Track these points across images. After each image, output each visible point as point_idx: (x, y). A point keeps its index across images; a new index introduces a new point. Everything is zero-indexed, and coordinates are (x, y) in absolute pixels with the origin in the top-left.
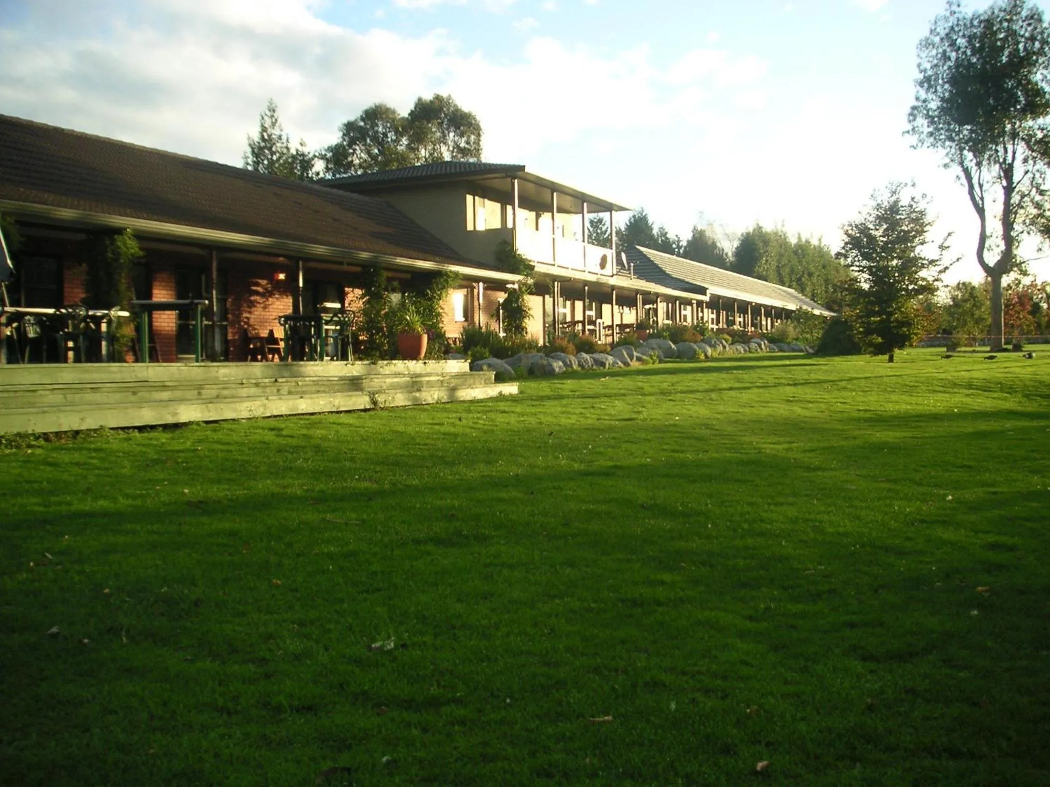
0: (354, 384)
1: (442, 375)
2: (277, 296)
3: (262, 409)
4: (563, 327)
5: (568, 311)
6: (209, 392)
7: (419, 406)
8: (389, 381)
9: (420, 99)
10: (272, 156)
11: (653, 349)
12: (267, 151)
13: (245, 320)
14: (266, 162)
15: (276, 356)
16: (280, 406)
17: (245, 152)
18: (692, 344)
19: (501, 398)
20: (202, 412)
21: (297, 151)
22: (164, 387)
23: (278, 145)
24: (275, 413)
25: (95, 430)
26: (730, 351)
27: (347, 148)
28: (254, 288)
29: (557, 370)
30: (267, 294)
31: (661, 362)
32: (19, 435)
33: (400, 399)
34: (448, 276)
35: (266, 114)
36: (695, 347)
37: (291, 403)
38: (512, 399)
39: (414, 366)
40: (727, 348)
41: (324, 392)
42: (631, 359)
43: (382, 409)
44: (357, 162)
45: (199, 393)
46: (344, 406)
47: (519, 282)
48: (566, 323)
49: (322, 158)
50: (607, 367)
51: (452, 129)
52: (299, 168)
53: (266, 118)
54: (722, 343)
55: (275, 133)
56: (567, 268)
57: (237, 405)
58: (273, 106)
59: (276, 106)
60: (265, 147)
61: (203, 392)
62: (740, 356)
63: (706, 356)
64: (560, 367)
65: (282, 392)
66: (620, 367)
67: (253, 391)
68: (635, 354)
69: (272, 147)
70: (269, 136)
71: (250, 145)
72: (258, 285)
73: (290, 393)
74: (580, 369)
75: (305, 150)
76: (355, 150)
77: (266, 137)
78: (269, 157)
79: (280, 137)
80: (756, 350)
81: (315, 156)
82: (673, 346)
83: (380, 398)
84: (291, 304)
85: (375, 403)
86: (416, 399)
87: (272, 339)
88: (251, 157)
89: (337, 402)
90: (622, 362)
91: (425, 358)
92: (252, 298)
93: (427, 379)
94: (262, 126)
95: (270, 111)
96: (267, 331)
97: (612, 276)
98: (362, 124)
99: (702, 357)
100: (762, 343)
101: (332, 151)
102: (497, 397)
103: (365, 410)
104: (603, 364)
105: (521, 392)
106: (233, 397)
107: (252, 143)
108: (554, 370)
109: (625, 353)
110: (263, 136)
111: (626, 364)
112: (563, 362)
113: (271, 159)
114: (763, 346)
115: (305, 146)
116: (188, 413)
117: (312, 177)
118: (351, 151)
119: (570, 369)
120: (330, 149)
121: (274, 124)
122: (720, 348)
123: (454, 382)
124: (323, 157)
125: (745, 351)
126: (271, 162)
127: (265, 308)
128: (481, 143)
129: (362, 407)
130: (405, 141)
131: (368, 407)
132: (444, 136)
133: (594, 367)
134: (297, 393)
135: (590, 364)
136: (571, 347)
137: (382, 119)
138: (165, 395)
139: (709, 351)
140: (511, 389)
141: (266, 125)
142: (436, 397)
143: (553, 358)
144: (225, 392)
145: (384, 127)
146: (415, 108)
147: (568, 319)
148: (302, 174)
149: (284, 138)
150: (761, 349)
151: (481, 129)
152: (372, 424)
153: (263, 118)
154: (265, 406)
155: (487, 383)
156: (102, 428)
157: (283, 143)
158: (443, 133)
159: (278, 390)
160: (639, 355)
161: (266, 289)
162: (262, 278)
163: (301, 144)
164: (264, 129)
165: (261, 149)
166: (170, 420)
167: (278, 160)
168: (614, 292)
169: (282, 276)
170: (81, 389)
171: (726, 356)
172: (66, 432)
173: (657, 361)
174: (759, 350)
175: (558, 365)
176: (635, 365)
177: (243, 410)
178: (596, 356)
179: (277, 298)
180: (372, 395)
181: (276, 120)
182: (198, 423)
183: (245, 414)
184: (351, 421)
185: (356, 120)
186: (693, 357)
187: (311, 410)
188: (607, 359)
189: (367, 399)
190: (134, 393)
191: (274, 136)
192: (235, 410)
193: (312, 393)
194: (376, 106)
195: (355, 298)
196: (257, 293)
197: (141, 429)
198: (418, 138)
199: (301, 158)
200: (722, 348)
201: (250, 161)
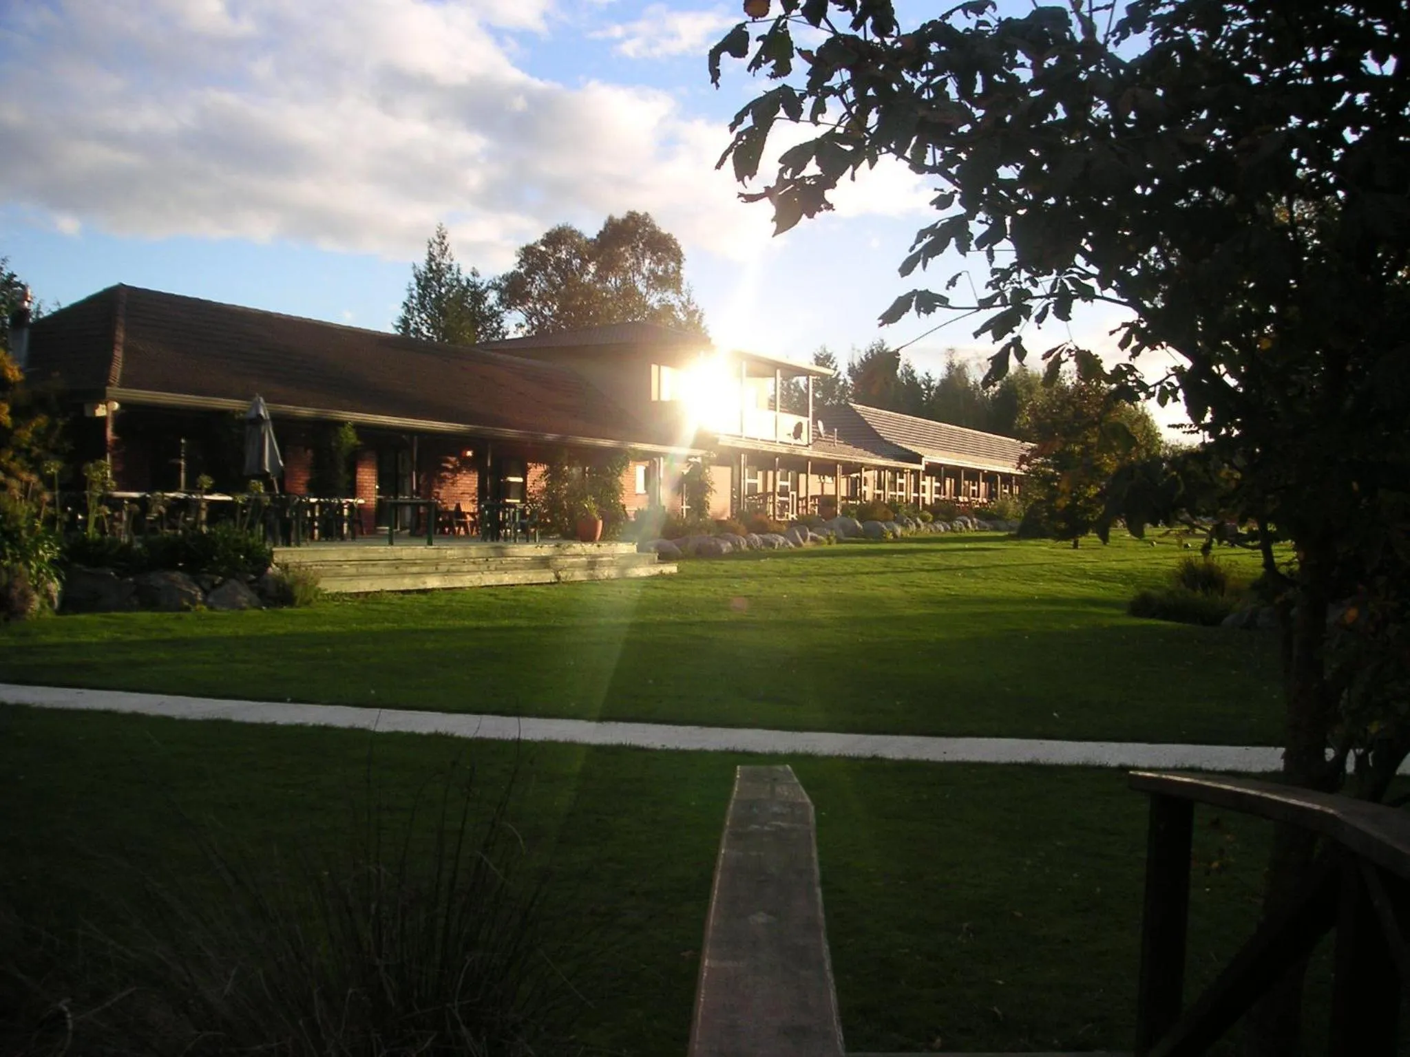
0: (544, 563)
1: (613, 556)
2: (464, 472)
3: (479, 581)
4: (754, 499)
5: (759, 481)
6: (443, 568)
7: (593, 581)
8: (570, 560)
9: (611, 219)
10: (440, 288)
11: (832, 529)
12: (435, 283)
13: (436, 495)
14: (433, 296)
15: (462, 529)
16: (491, 579)
17: (410, 284)
18: (879, 523)
19: (662, 575)
20: (441, 581)
21: (468, 281)
22: (415, 564)
23: (448, 276)
24: (488, 584)
25: (378, 592)
26: (925, 530)
27: (525, 277)
28: (444, 465)
29: (725, 550)
30: (456, 470)
31: (839, 541)
32: (337, 593)
33: (580, 575)
34: (628, 454)
35: (435, 242)
36: (883, 526)
37: (499, 577)
38: (670, 577)
39: (590, 548)
40: (923, 527)
41: (521, 569)
42: (805, 540)
43: (563, 582)
44: (535, 293)
45: (437, 569)
46: (536, 580)
47: (702, 457)
48: (757, 494)
49: (496, 289)
50: (776, 547)
51: (648, 254)
52: (469, 301)
53: (435, 245)
54: (916, 522)
55: (445, 262)
56: (757, 439)
57: (462, 578)
58: (443, 231)
59: (446, 233)
60: (433, 278)
61: (439, 567)
62: (939, 535)
63: (895, 535)
64: (728, 547)
65: (491, 568)
66: (790, 548)
67: (472, 567)
68: (809, 534)
69: (441, 278)
70: (438, 265)
71: (416, 276)
72: (448, 462)
73: (496, 569)
74: (748, 549)
75: (478, 281)
76: (533, 279)
77: (434, 267)
78: (437, 289)
79: (450, 268)
80: (961, 529)
81: (488, 287)
82: (858, 524)
83: (562, 574)
84: (477, 479)
85: (558, 578)
86: (592, 575)
87: (459, 513)
88: (416, 288)
89: (530, 577)
90: (793, 543)
91: (600, 539)
92: (442, 474)
93: (600, 559)
94: (430, 254)
95: (439, 237)
96: (455, 505)
97: (807, 446)
98: (543, 248)
99: (890, 536)
100: (969, 521)
101: (507, 280)
102: (658, 575)
103: (551, 583)
104: (772, 545)
105: (680, 571)
106: (459, 572)
107: (418, 274)
108: (721, 550)
109: (798, 534)
110: (431, 267)
111: (798, 544)
112: (731, 543)
113: (439, 292)
114: (970, 525)
115: (478, 276)
116: (433, 582)
117: (484, 313)
118: (529, 280)
119: (738, 550)
120: (505, 278)
121: (443, 253)
122: (913, 527)
123: (623, 562)
124: (496, 287)
125: (946, 529)
126: (440, 297)
127: (453, 484)
128: (681, 272)
129: (549, 581)
130: (592, 268)
131: (553, 581)
132: (639, 263)
133: (763, 547)
134: (501, 569)
135: (759, 544)
136: (742, 528)
137: (565, 243)
138: (415, 569)
139: (899, 530)
140: (672, 569)
141: (435, 254)
142: (606, 574)
143: (721, 538)
144: (454, 568)
145: (569, 253)
146: (605, 229)
147: (760, 490)
148: (473, 308)
149: (455, 269)
150: (967, 527)
151: (682, 255)
152: (557, 593)
153: (431, 246)
154: (480, 578)
155: (652, 563)
156: (382, 591)
157: (453, 274)
158: (638, 259)
159: (488, 567)
160: (814, 535)
161: (455, 465)
162: (452, 456)
163: (473, 275)
164: (432, 258)
165: (427, 279)
166: (422, 587)
167: (448, 292)
168: (810, 463)
169: (469, 453)
170: (366, 565)
171: (919, 536)
172: (362, 593)
173: (835, 541)
174: (964, 528)
175: (726, 547)
176: (808, 545)
177: (466, 581)
178: (766, 536)
179: (465, 474)
180: (556, 572)
181: (446, 248)
182: (439, 589)
183: (468, 584)
184: (543, 591)
185: (535, 244)
186: (881, 538)
187: (511, 583)
188: (777, 540)
189: (553, 574)
190: (397, 568)
191: (443, 266)
192: (462, 581)
193: (511, 570)
194: (559, 229)
195: (536, 476)
196: (447, 469)
197: (403, 592)
198: (609, 265)
199: (473, 289)
200: (915, 528)
201: (415, 294)
